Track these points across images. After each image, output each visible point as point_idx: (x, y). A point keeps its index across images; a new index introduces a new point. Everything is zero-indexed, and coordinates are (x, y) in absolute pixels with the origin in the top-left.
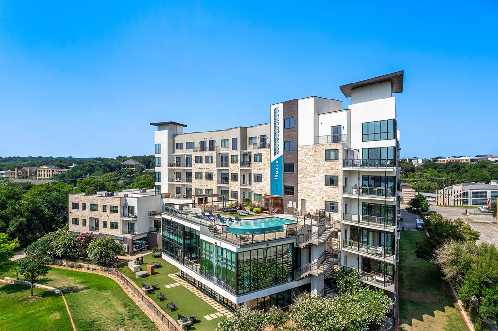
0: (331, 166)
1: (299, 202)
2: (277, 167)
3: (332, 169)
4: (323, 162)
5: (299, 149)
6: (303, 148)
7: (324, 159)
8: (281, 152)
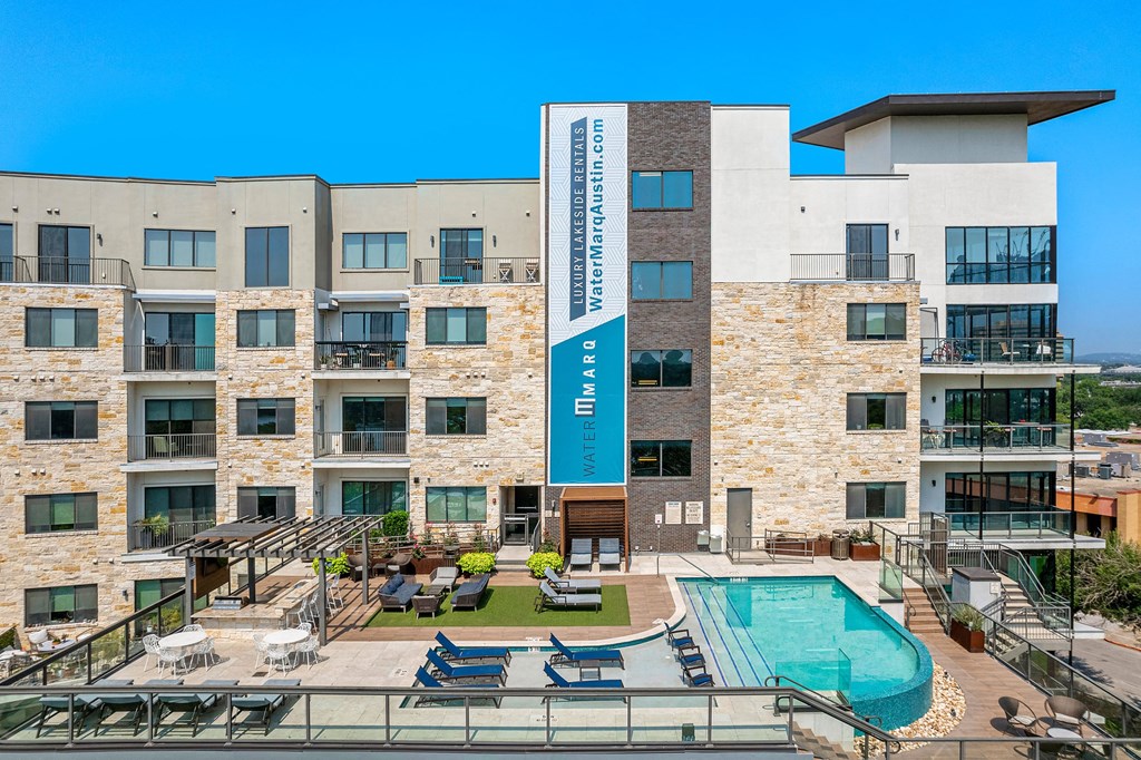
0: (876, 361)
1: (719, 500)
2: (589, 367)
3: (878, 369)
4: (836, 345)
5: (716, 295)
6: (737, 292)
7: (844, 334)
8: (614, 303)
